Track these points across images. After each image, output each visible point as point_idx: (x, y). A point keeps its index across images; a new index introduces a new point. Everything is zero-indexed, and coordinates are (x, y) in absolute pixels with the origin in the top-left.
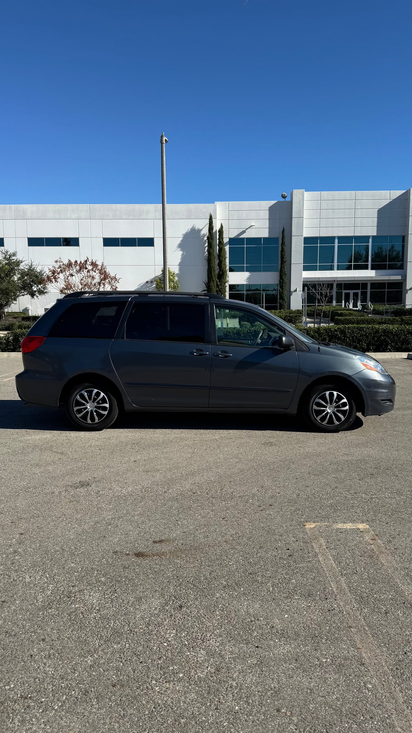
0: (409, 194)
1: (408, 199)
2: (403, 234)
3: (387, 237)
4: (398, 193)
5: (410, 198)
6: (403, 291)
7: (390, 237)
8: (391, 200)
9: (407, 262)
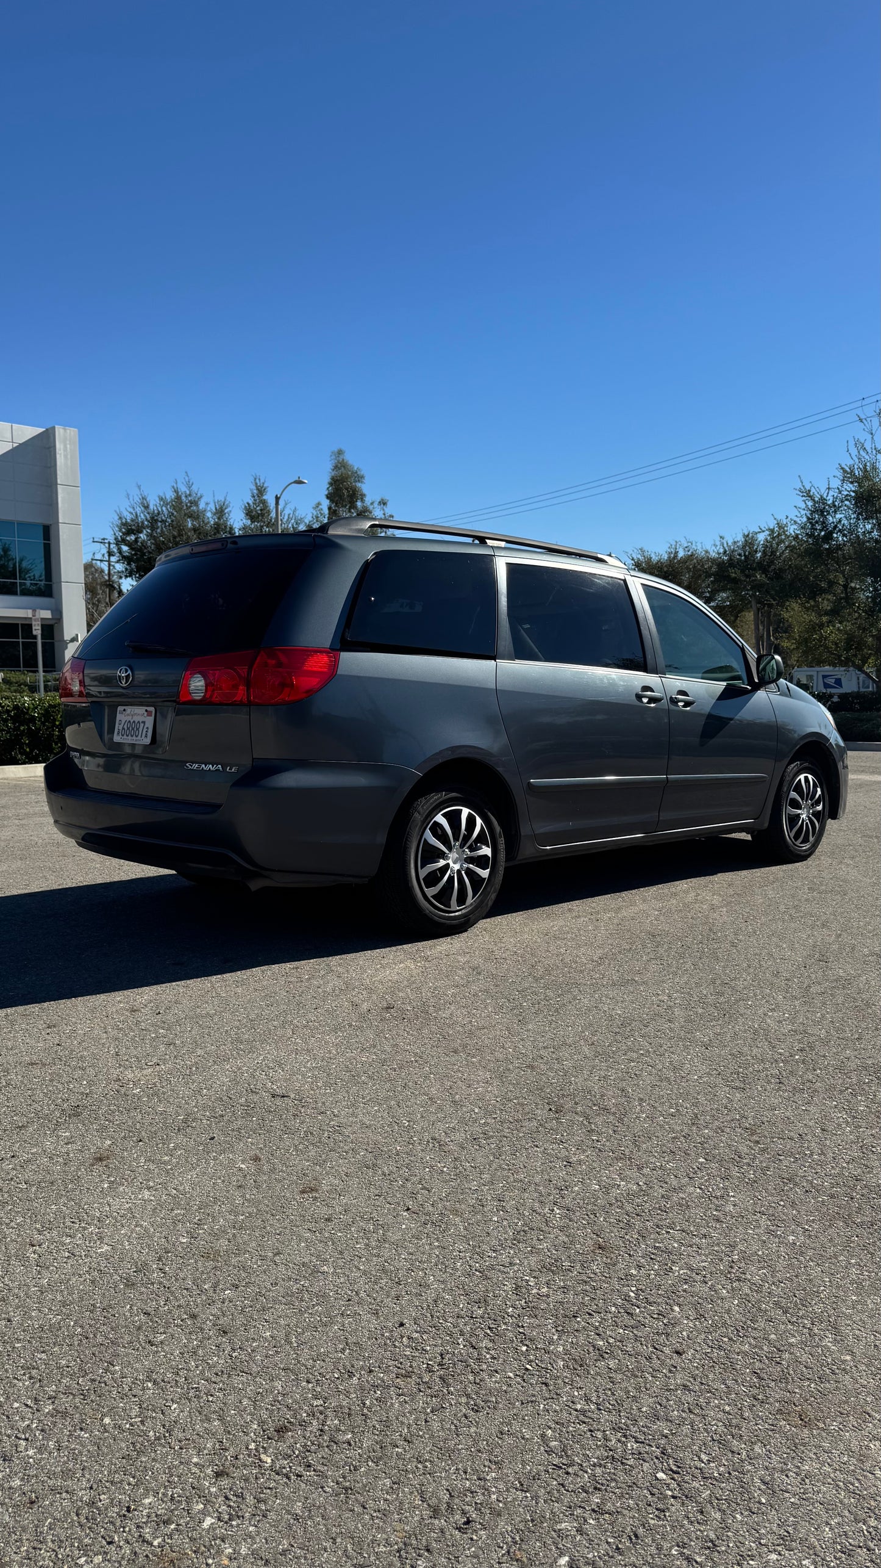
0: (52, 438)
1: (52, 449)
2: (47, 522)
3: (12, 523)
4: (27, 432)
5: (55, 446)
6: (56, 644)
7: (20, 524)
8: (15, 445)
9: (61, 582)
